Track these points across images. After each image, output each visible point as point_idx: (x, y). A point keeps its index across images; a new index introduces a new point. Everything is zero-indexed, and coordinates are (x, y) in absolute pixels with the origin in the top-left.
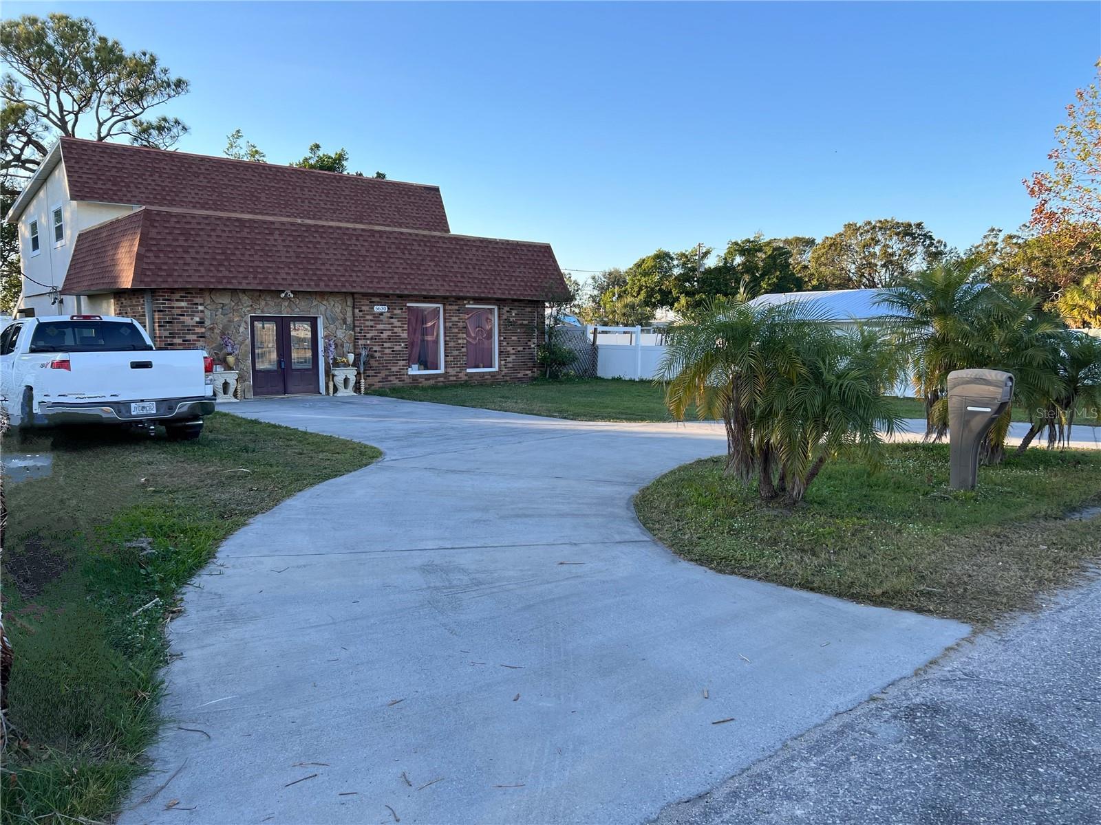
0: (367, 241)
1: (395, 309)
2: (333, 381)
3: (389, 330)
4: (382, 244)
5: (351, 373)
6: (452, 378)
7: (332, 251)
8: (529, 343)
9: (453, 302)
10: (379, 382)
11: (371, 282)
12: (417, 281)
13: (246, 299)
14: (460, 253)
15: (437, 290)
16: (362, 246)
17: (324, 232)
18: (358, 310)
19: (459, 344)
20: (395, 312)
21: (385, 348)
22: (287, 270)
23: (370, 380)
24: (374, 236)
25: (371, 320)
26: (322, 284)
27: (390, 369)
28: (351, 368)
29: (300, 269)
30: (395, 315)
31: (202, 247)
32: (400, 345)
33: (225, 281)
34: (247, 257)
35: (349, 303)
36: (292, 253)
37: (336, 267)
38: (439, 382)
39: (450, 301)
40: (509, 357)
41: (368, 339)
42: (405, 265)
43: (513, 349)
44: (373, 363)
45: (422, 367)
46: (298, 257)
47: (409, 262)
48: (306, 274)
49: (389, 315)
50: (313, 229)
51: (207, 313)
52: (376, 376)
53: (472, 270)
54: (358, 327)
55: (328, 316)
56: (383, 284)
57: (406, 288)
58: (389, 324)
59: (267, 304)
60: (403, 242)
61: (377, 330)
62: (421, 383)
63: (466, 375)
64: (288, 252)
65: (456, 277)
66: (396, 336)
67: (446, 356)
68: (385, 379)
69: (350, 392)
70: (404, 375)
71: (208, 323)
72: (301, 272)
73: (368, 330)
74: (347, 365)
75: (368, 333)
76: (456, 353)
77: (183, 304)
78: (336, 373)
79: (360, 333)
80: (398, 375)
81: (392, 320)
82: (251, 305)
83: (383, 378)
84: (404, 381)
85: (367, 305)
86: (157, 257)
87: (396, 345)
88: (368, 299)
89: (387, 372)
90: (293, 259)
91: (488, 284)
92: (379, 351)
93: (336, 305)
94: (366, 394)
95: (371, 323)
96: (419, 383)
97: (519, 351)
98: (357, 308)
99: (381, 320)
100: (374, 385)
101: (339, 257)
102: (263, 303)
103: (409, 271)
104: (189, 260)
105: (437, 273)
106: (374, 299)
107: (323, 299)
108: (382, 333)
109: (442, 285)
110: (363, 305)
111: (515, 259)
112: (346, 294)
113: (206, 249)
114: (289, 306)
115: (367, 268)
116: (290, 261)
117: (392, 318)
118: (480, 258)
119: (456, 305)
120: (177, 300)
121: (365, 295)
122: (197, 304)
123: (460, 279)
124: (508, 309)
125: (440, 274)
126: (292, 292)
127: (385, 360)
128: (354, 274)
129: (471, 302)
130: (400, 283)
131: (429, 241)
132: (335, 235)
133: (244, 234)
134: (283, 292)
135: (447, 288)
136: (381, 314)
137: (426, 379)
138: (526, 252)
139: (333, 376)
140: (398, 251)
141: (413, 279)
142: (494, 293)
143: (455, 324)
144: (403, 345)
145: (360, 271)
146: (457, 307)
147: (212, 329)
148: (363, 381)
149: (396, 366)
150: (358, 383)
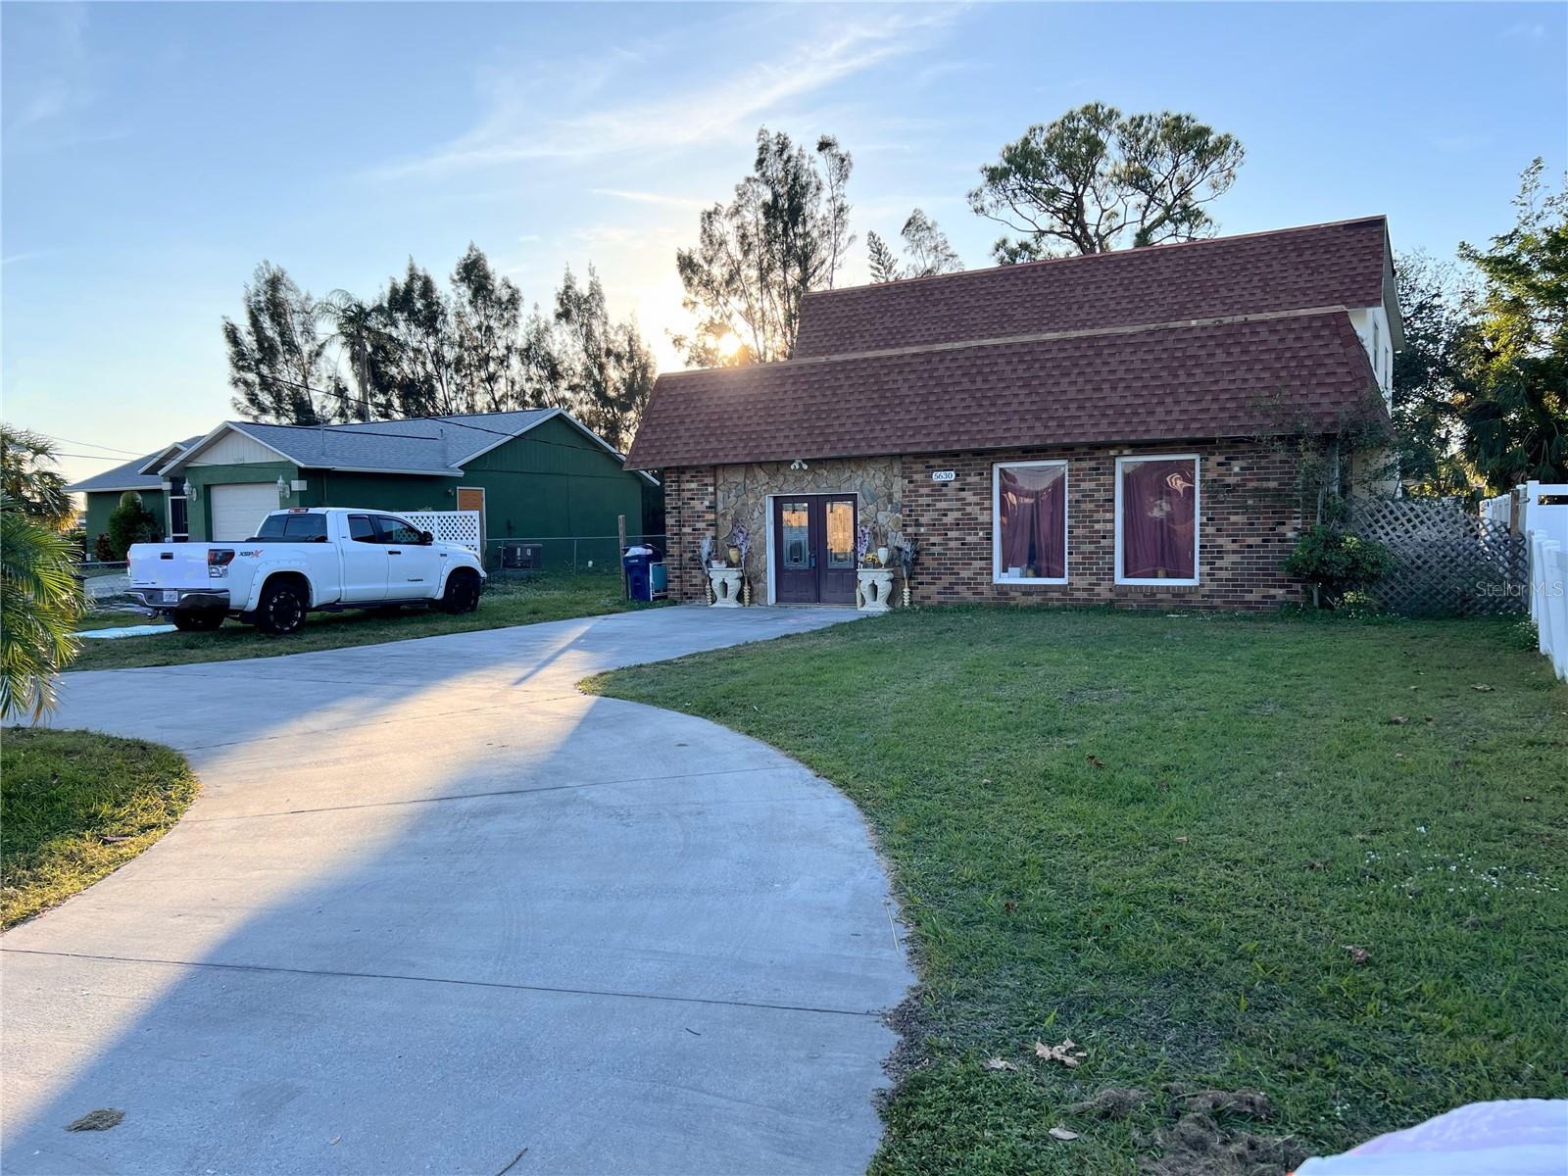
0: (916, 371)
1: (970, 475)
3: (958, 510)
4: (941, 372)
5: (882, 578)
6: (1077, 595)
7: (856, 396)
9: (1085, 454)
10: (939, 593)
13: (762, 476)
14: (1090, 364)
16: (906, 380)
17: (855, 369)
18: (908, 481)
19: (1098, 531)
20: (970, 479)
21: (951, 539)
23: (922, 591)
24: (929, 361)
25: (927, 496)
27: (958, 574)
28: (882, 569)
30: (969, 484)
32: (977, 534)
35: (896, 471)
36: (800, 408)
37: (854, 419)
38: (1052, 599)
39: (1079, 454)
40: (1222, 558)
41: (922, 525)
42: (968, 402)
43: (1234, 541)
44: (928, 562)
45: (1030, 572)
46: (806, 412)
47: (978, 395)
49: (958, 485)
51: (720, 494)
52: (934, 584)
53: (1107, 393)
54: (908, 506)
55: (866, 493)
58: (957, 500)
59: (782, 480)
60: (979, 362)
61: (937, 510)
62: (1014, 599)
63: (1111, 590)
64: (796, 406)
65: (1067, 409)
66: (969, 519)
67: (1069, 554)
68: (949, 589)
69: (882, 606)
70: (982, 584)
71: (720, 507)
73: (922, 510)
74: (877, 565)
75: (923, 516)
76: (1088, 548)
77: (693, 485)
79: (909, 516)
80: (972, 584)
81: (963, 494)
82: (768, 483)
83: (945, 588)
84: (982, 593)
85: (922, 472)
87: (970, 534)
88: (922, 463)
89: (953, 579)
90: (800, 416)
91: (1139, 414)
92: (940, 544)
93: (877, 476)
95: (928, 500)
96: (1010, 599)
97: (1250, 546)
98: (908, 477)
99: (946, 495)
100: (929, 598)
101: (864, 403)
102: (779, 479)
103: (974, 410)
104: (682, 432)
105: (1027, 407)
106: (933, 462)
107: (859, 466)
108: (946, 515)
110: (916, 472)
111: (1229, 354)
112: (892, 456)
116: (794, 418)
117: (964, 490)
118: (1137, 364)
119: (1090, 459)
120: (688, 481)
121: (917, 456)
122: (706, 485)
124: (1221, 459)
125: (1034, 408)
126: (804, 461)
127: (950, 559)
128: (878, 427)
129: (1126, 452)
132: (869, 371)
136: (945, 484)
137: (1024, 594)
140: (965, 380)
141: (977, 423)
143: (1088, 496)
144: (981, 534)
145: (890, 421)
146: (1093, 464)
147: (724, 515)
148: (906, 590)
149: (969, 569)
150: (896, 591)
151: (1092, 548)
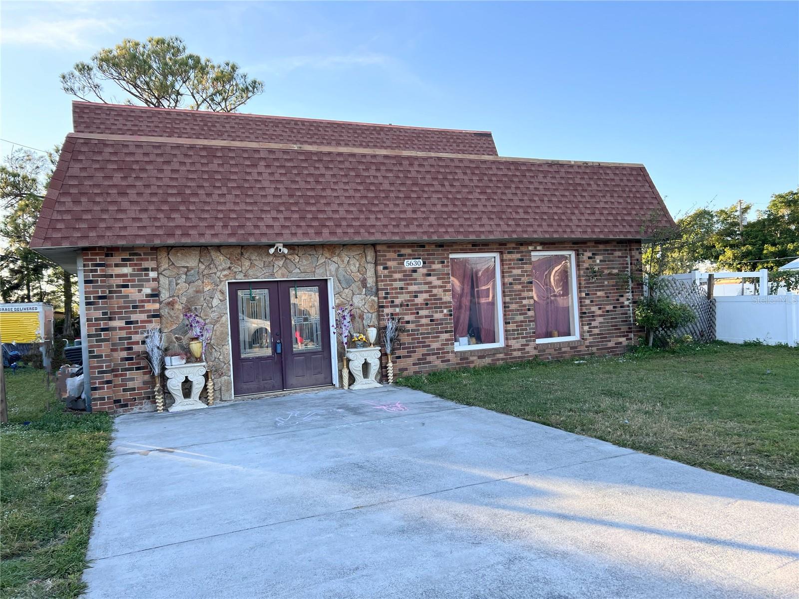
0: (391, 171)
1: (434, 263)
2: (348, 368)
3: (426, 292)
4: (414, 174)
5: (373, 355)
6: (516, 354)
7: (342, 186)
8: (622, 300)
9: (514, 248)
10: (414, 364)
11: (398, 226)
12: (462, 221)
13: (221, 260)
14: (521, 182)
15: (491, 232)
16: (384, 177)
17: (332, 161)
18: (382, 267)
19: (525, 306)
20: (434, 266)
21: (421, 317)
22: (274, 214)
23: (402, 363)
24: (401, 164)
25: (400, 280)
26: (326, 231)
27: (429, 346)
28: (372, 347)
29: (293, 212)
30: (434, 270)
31: (147, 186)
32: (442, 312)
33: (179, 232)
34: (215, 198)
35: (369, 258)
36: (283, 191)
37: (346, 207)
38: (498, 360)
39: (510, 248)
40: (594, 320)
41: (397, 306)
42: (444, 201)
43: (600, 309)
44: (405, 338)
45: (474, 340)
46: (291, 196)
47: (450, 196)
48: (303, 218)
49: (425, 271)
50: (315, 158)
51: (164, 281)
52: (410, 356)
53: (539, 203)
54: (382, 289)
55: (342, 278)
56: (413, 228)
57: (447, 232)
58: (426, 283)
59: (252, 265)
60: (442, 170)
61: (409, 292)
62: (472, 362)
63: (535, 348)
64: (278, 189)
65: (517, 213)
66: (435, 299)
67: (507, 323)
68: (422, 360)
69: (372, 382)
70: (448, 352)
71: (165, 295)
72: (296, 216)
73: (396, 293)
74: (366, 344)
75: (397, 298)
76: (520, 318)
77: (127, 270)
78: (350, 356)
79: (386, 298)
80: (440, 353)
81: (429, 279)
82: (230, 268)
83: (419, 359)
84: (449, 361)
85: (394, 260)
86: (77, 202)
87: (436, 312)
88: (395, 252)
89: (424, 350)
90: (285, 199)
91: (563, 220)
92: (413, 322)
93: (351, 262)
94: (396, 383)
95: (401, 284)
96: (469, 363)
97: (608, 311)
98: (381, 264)
99: (415, 279)
100: (406, 369)
101: (351, 193)
102: (247, 263)
103: (451, 208)
104: (125, 205)
105: (490, 209)
106: (404, 251)
107: (333, 253)
108: (416, 296)
109: (498, 225)
110: (389, 260)
111: (598, 185)
112: (364, 246)
113: (154, 189)
114: (285, 266)
115: (391, 207)
116: (280, 201)
117: (429, 275)
118: (549, 186)
119: (518, 253)
120: (117, 265)
121: (391, 245)
122: (147, 269)
123: (522, 215)
124: (590, 254)
125: (495, 210)
126: (285, 246)
127: (422, 334)
128: (373, 216)
129: (539, 248)
130: (439, 225)
131: (477, 168)
132: (347, 165)
133: (213, 167)
134: (272, 246)
135: (506, 228)
136: (415, 271)
137: (480, 357)
138: (612, 176)
139: (349, 360)
140: (435, 183)
141: (457, 219)
142: (572, 232)
143: (517, 279)
144: (445, 311)
145: (381, 211)
146: (519, 256)
147: (171, 304)
148: (390, 364)
149: (437, 341)
150: (383, 367)
151: (521, 318)
